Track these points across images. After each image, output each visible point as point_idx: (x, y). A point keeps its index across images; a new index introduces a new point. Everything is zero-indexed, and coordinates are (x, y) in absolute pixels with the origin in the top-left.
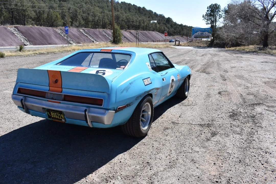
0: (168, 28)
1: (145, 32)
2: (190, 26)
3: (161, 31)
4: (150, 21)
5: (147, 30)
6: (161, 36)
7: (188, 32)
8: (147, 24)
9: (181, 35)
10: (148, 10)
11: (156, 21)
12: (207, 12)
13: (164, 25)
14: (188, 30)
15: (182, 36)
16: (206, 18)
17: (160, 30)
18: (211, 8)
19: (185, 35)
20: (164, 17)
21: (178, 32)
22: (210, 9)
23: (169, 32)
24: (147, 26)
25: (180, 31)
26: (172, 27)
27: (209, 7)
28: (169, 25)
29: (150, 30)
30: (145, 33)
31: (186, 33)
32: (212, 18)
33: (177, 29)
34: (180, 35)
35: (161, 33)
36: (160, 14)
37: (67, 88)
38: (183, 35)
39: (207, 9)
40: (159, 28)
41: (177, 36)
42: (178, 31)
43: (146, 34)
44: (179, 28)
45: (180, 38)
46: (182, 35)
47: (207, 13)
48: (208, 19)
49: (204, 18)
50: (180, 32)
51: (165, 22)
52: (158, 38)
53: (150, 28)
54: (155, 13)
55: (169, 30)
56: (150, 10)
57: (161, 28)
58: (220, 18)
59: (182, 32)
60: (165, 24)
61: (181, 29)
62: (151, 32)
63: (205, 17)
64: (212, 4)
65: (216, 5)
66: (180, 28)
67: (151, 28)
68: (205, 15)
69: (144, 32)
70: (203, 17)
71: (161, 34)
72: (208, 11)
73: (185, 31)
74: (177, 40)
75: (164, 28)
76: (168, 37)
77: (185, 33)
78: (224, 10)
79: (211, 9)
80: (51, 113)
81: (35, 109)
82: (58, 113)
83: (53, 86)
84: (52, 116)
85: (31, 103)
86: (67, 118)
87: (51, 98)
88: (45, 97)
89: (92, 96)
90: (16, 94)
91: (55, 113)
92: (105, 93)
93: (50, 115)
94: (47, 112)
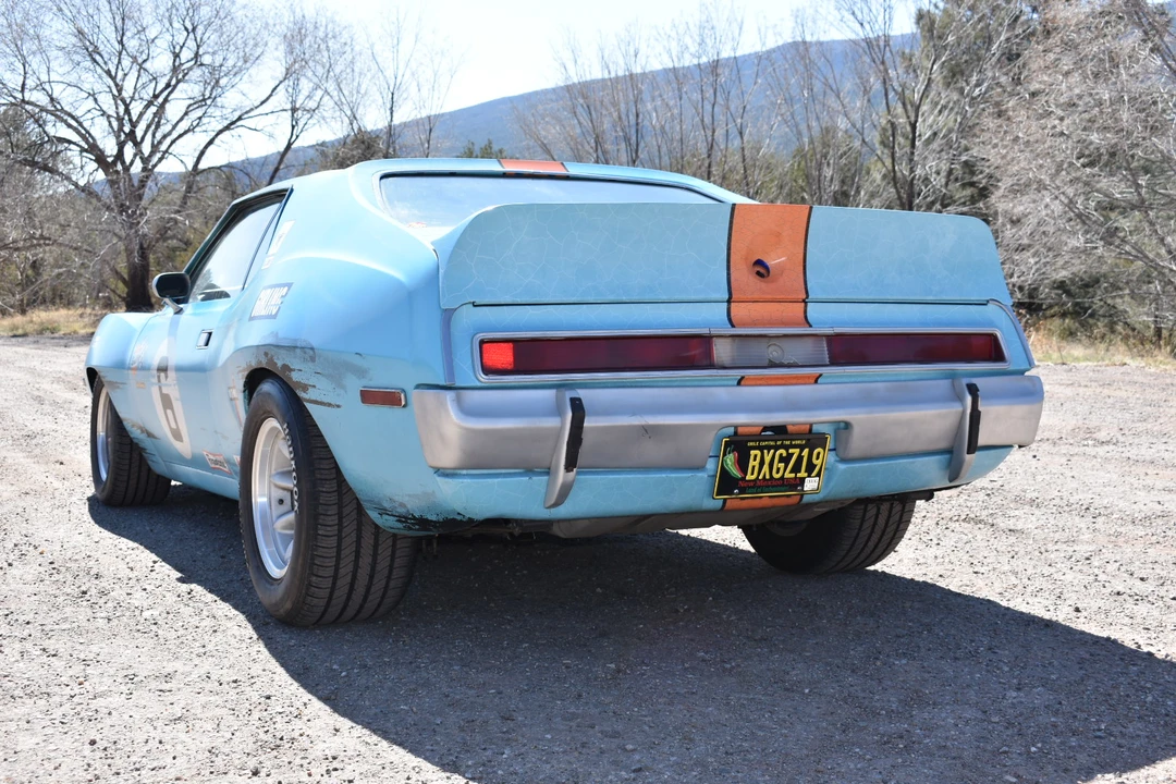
80: (753, 452)
81: (651, 451)
82: (799, 442)
83: (756, 296)
84: (749, 477)
85: (634, 414)
86: (844, 460)
87: (766, 363)
88: (711, 366)
89: (947, 325)
90: (479, 384)
91: (782, 447)
92: (991, 306)
93: (735, 472)
94: (725, 455)
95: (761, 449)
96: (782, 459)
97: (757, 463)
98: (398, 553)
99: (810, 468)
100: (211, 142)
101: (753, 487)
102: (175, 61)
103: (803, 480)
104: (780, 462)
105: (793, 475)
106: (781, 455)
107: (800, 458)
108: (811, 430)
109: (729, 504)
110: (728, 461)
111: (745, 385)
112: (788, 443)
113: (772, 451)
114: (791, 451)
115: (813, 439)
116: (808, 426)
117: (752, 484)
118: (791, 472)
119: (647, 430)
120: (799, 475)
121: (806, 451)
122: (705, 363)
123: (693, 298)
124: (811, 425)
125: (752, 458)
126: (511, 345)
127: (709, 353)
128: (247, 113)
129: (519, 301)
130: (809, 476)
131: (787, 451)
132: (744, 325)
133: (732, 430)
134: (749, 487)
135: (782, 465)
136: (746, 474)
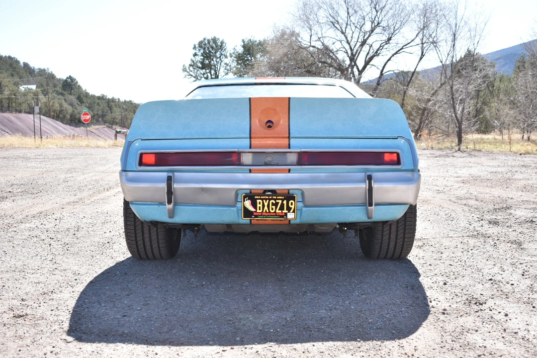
0: (71, 105)
1: (7, 115)
2: (128, 100)
3: (52, 114)
4: (17, 84)
5: (11, 112)
6: (54, 127)
7: (125, 115)
8: (11, 94)
9: (107, 124)
10: (5, 57)
11: (34, 87)
12: (193, 59)
13: (60, 97)
14: (126, 110)
15: (109, 127)
16: (191, 73)
17: (49, 110)
18: (204, 49)
19: (117, 124)
20: (52, 76)
21: (97, 114)
22: (199, 50)
23: (74, 116)
24: (12, 99)
25: (103, 112)
26: (81, 103)
27: (197, 46)
28: (73, 98)
29: (20, 112)
30: (8, 120)
31: (120, 117)
32: (207, 73)
33: (96, 107)
34: (105, 122)
35: (53, 118)
36: (40, 69)
37: (305, 136)
38: (112, 124)
39: (194, 52)
40: (46, 106)
41: (97, 127)
42: (100, 113)
43: (11, 121)
44: (99, 106)
45: (107, 132)
46: (110, 123)
47: (193, 62)
48: (196, 76)
49: (186, 73)
50: (103, 116)
51: (59, 89)
52: (47, 133)
53: (20, 104)
54: (26, 65)
55: (73, 111)
56: (10, 57)
57: (53, 106)
58: (227, 74)
59: (109, 117)
60: (62, 94)
61: (107, 108)
62: (23, 116)
63: (188, 70)
64: (204, 39)
65: (215, 40)
66: (103, 104)
67: (24, 107)
68: (187, 66)
69: (5, 117)
70: (184, 70)
71: (55, 123)
72: (195, 55)
73: (117, 114)
74: (120, 132)
75: (61, 106)
76: (73, 130)
77: (117, 117)
78: (234, 53)
79: (202, 51)
80: (258, 201)
81: (207, 198)
82: (280, 197)
83: (263, 135)
84: (258, 211)
85: (197, 183)
86: (306, 206)
87: (263, 164)
88: (240, 164)
89: (370, 148)
90: (136, 170)
91: (272, 199)
92: (399, 139)
93: (252, 209)
94: (244, 201)
95: (262, 199)
96: (273, 204)
97: (261, 205)
98: (159, 234)
99: (289, 209)
100: (389, 60)
101: (262, 215)
102: (372, 24)
103: (286, 214)
104: (272, 205)
105: (280, 211)
106: (272, 203)
107: (282, 205)
108: (289, 193)
109: (253, 221)
110: (247, 204)
111: (253, 173)
112: (275, 197)
113: (268, 201)
114: (277, 201)
115: (289, 197)
116: (287, 191)
117: (260, 214)
118: (279, 210)
119: (203, 189)
120: (283, 211)
121: (285, 202)
122: (237, 163)
123: (233, 136)
124: (289, 190)
125: (258, 203)
126: (154, 155)
127: (239, 159)
128: (406, 45)
129: (158, 138)
130: (289, 212)
131: (276, 201)
132: (256, 147)
133: (249, 191)
134: (260, 215)
135: (274, 207)
136: (257, 210)
